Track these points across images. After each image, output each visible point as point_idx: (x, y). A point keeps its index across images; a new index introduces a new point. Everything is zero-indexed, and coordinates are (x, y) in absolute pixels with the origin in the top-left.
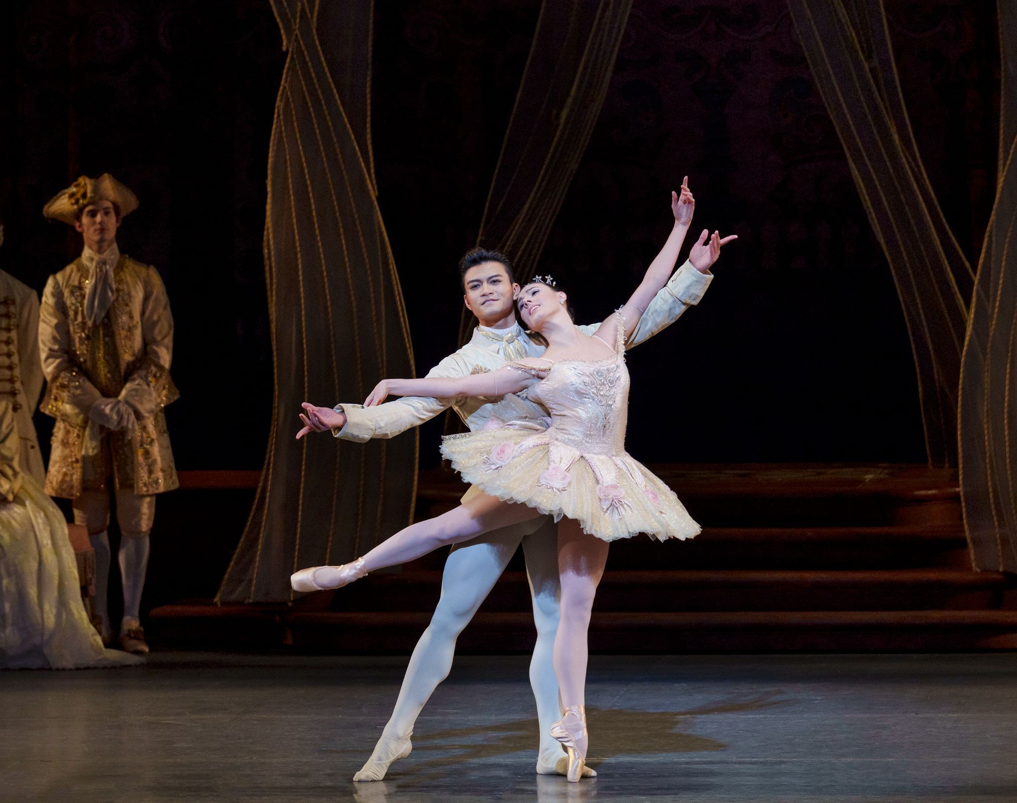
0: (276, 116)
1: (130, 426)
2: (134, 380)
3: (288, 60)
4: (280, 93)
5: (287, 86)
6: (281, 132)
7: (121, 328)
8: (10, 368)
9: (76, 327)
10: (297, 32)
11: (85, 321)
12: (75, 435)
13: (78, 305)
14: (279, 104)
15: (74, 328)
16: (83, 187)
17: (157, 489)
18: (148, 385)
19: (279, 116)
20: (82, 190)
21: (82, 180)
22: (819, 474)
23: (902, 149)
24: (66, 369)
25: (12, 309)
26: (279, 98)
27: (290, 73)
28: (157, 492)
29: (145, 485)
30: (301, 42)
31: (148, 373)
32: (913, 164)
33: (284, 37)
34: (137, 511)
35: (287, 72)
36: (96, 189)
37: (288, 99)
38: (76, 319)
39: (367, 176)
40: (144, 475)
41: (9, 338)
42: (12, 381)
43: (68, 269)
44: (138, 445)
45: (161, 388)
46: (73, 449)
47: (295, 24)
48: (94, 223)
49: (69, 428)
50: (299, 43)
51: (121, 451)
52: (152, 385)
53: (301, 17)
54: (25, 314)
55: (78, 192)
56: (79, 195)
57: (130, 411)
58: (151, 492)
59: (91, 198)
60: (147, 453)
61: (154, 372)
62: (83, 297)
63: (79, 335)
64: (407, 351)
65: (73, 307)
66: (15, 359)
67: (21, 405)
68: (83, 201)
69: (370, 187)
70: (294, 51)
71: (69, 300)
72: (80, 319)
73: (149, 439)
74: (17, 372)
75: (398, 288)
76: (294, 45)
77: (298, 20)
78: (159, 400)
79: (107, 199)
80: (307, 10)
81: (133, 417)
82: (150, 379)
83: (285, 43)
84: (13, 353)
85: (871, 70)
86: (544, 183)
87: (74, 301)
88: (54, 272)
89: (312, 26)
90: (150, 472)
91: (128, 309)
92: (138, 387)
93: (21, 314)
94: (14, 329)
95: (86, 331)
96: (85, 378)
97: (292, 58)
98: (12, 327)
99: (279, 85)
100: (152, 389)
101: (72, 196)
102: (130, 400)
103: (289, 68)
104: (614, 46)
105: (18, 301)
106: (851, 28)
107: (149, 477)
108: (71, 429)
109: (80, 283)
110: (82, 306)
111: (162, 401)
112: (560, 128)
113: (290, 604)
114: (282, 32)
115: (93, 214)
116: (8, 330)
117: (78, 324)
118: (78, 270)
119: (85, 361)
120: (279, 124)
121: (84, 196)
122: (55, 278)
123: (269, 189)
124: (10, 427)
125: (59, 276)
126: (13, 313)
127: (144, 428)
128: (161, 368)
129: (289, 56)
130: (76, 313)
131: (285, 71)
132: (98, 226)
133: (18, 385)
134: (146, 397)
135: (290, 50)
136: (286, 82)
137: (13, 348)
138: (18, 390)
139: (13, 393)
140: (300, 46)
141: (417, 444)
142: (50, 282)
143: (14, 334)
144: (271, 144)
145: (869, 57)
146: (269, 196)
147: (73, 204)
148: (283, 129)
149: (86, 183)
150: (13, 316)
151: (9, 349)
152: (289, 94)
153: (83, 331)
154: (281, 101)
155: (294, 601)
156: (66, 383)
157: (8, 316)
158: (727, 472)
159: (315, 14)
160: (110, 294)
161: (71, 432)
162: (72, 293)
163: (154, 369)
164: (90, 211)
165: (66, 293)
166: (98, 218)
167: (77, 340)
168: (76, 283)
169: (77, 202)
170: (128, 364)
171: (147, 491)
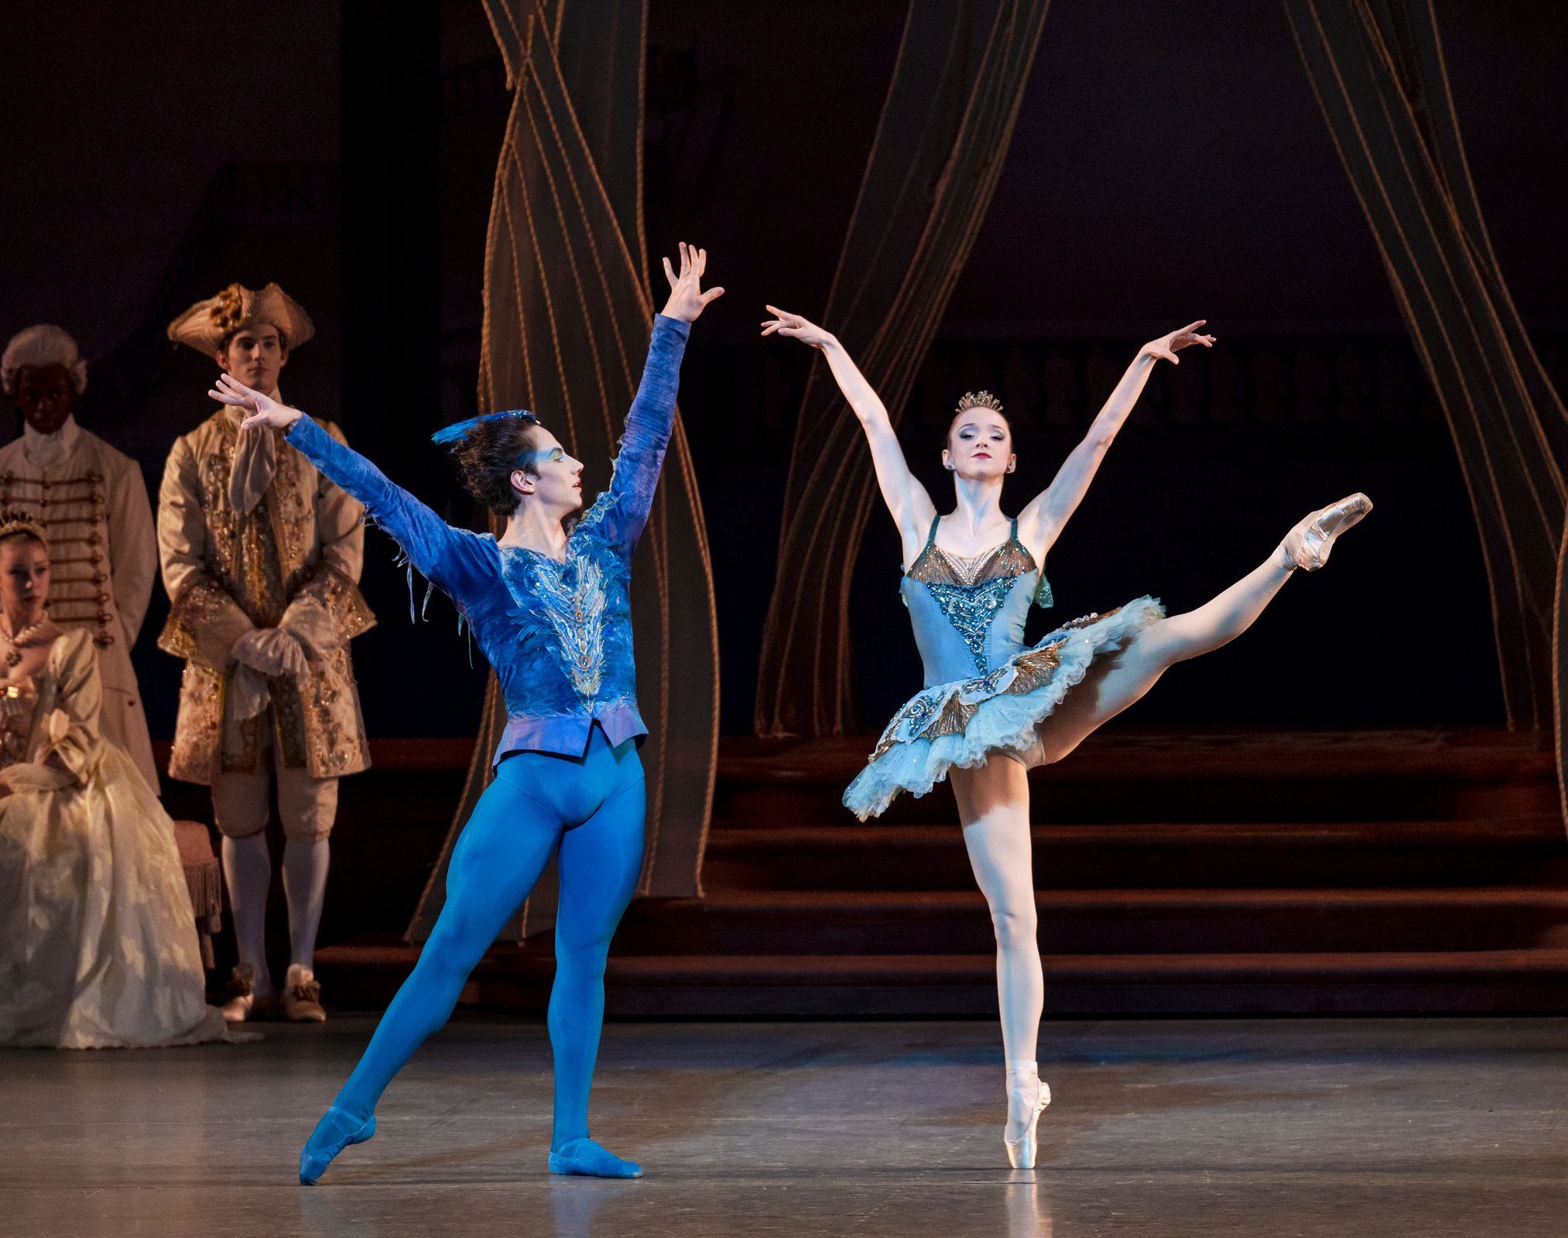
0: (496, 190)
1: (298, 670)
2: (303, 597)
3: (515, 104)
4: (502, 155)
5: (513, 145)
6: (504, 215)
7: (283, 521)
8: (96, 581)
9: (215, 518)
10: (529, 60)
11: (229, 509)
12: (211, 685)
13: (220, 484)
14: (501, 172)
15: (212, 521)
16: (236, 301)
17: (342, 769)
18: (324, 605)
19: (501, 191)
20: (233, 306)
21: (233, 290)
22: (1337, 740)
23: (1465, 237)
24: (199, 584)
25: (99, 490)
26: (500, 163)
27: (518, 125)
28: (342, 773)
29: (324, 763)
30: (535, 77)
31: (323, 586)
32: (1482, 262)
33: (508, 68)
34: (310, 803)
35: (514, 124)
36: (255, 308)
37: (514, 163)
38: (215, 507)
39: (637, 283)
40: (319, 748)
41: (95, 534)
42: (98, 600)
43: (204, 428)
44: (312, 701)
45: (346, 609)
46: (208, 707)
47: (526, 49)
48: (249, 359)
49: (201, 673)
50: (531, 77)
51: (287, 710)
52: (330, 604)
53: (535, 37)
54: (120, 497)
55: (228, 306)
56: (228, 313)
57: (296, 645)
58: (332, 774)
59: (247, 319)
60: (325, 714)
61: (333, 585)
62: (227, 472)
63: (219, 531)
64: (700, 552)
65: (211, 489)
66: (104, 567)
67: (112, 639)
68: (234, 322)
69: (642, 299)
70: (525, 89)
71: (207, 477)
72: (221, 506)
73: (329, 692)
74: (107, 587)
75: (685, 454)
76: (523, 82)
77: (530, 43)
78: (342, 629)
79: (271, 323)
80: (545, 27)
81: (300, 656)
82: (327, 595)
83: (509, 78)
84: (102, 557)
85: (1417, 115)
86: (911, 293)
87: (212, 479)
88: (184, 433)
89: (552, 51)
90: (332, 743)
91: (294, 491)
92: (308, 608)
93: (113, 496)
94: (101, 521)
95: (231, 526)
96: (230, 598)
97: (521, 99)
98: (99, 518)
99: (502, 143)
100: (331, 611)
101: (217, 312)
102: (298, 628)
103: (516, 116)
104: (1019, 80)
105: (108, 478)
106: (1385, 51)
107: (330, 752)
108: (206, 676)
109: (222, 450)
110: (225, 486)
111: (347, 631)
112: (937, 206)
113: (521, 944)
114: (506, 60)
115: (247, 344)
116: (93, 521)
117: (218, 515)
118: (219, 429)
119: (228, 572)
120: (500, 203)
121: (237, 314)
122: (185, 443)
123: (486, 303)
124: (87, 670)
125: (191, 439)
126: (99, 496)
127: (321, 675)
128: (344, 579)
129: (517, 97)
130: (216, 497)
131: (510, 121)
132: (254, 364)
133: (109, 608)
134: (322, 623)
135: (518, 88)
136: (511, 137)
137: (101, 550)
138: (109, 614)
139: (101, 620)
140: (535, 83)
141: (717, 695)
142: (178, 447)
143: (102, 529)
144: (489, 234)
145: (1412, 96)
146: (486, 313)
147: (217, 326)
148: (507, 209)
149: (241, 296)
150: (100, 500)
151: (94, 552)
152: (516, 157)
153: (226, 525)
154: (504, 167)
155: (527, 940)
156: (201, 604)
157: (92, 500)
158: (1195, 737)
159: (557, 32)
160: (268, 468)
161: (205, 680)
162: (210, 466)
163: (332, 580)
164: (241, 340)
165: (202, 465)
166: (255, 352)
167: (217, 539)
168: (217, 451)
169: (224, 323)
170: (294, 574)
171: (327, 772)
